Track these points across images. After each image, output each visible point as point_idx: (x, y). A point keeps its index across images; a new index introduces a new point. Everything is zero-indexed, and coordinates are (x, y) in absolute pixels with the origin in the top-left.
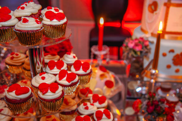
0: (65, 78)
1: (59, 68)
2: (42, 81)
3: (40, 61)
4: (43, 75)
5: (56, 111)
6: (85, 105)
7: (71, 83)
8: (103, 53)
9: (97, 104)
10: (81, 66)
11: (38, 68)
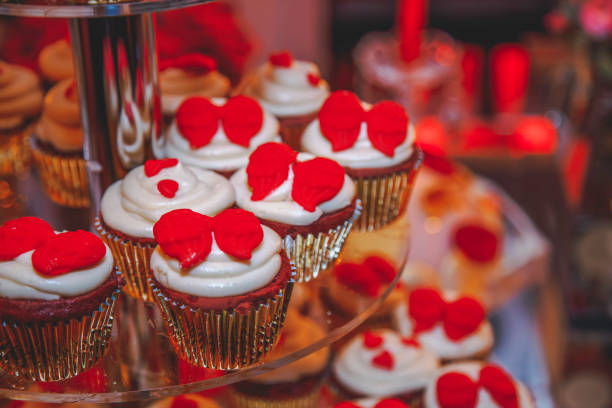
0: (286, 187)
1: (239, 137)
2: (163, 206)
3: (141, 104)
4: (166, 174)
5: (251, 361)
6: (372, 342)
7: (319, 211)
8: (425, 74)
9: (436, 341)
10: (364, 127)
11: (129, 140)
